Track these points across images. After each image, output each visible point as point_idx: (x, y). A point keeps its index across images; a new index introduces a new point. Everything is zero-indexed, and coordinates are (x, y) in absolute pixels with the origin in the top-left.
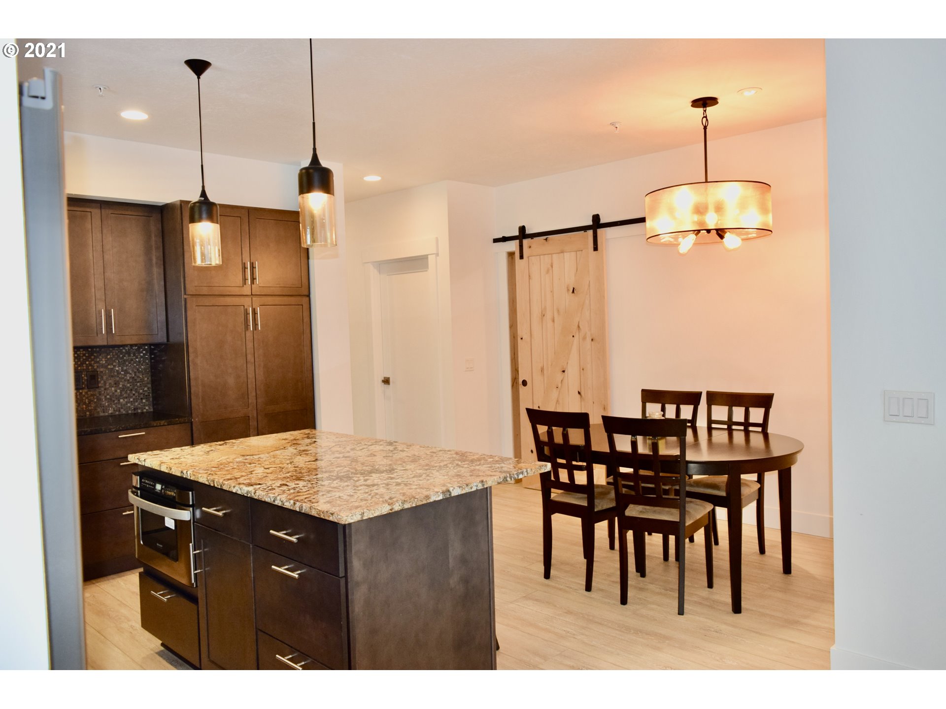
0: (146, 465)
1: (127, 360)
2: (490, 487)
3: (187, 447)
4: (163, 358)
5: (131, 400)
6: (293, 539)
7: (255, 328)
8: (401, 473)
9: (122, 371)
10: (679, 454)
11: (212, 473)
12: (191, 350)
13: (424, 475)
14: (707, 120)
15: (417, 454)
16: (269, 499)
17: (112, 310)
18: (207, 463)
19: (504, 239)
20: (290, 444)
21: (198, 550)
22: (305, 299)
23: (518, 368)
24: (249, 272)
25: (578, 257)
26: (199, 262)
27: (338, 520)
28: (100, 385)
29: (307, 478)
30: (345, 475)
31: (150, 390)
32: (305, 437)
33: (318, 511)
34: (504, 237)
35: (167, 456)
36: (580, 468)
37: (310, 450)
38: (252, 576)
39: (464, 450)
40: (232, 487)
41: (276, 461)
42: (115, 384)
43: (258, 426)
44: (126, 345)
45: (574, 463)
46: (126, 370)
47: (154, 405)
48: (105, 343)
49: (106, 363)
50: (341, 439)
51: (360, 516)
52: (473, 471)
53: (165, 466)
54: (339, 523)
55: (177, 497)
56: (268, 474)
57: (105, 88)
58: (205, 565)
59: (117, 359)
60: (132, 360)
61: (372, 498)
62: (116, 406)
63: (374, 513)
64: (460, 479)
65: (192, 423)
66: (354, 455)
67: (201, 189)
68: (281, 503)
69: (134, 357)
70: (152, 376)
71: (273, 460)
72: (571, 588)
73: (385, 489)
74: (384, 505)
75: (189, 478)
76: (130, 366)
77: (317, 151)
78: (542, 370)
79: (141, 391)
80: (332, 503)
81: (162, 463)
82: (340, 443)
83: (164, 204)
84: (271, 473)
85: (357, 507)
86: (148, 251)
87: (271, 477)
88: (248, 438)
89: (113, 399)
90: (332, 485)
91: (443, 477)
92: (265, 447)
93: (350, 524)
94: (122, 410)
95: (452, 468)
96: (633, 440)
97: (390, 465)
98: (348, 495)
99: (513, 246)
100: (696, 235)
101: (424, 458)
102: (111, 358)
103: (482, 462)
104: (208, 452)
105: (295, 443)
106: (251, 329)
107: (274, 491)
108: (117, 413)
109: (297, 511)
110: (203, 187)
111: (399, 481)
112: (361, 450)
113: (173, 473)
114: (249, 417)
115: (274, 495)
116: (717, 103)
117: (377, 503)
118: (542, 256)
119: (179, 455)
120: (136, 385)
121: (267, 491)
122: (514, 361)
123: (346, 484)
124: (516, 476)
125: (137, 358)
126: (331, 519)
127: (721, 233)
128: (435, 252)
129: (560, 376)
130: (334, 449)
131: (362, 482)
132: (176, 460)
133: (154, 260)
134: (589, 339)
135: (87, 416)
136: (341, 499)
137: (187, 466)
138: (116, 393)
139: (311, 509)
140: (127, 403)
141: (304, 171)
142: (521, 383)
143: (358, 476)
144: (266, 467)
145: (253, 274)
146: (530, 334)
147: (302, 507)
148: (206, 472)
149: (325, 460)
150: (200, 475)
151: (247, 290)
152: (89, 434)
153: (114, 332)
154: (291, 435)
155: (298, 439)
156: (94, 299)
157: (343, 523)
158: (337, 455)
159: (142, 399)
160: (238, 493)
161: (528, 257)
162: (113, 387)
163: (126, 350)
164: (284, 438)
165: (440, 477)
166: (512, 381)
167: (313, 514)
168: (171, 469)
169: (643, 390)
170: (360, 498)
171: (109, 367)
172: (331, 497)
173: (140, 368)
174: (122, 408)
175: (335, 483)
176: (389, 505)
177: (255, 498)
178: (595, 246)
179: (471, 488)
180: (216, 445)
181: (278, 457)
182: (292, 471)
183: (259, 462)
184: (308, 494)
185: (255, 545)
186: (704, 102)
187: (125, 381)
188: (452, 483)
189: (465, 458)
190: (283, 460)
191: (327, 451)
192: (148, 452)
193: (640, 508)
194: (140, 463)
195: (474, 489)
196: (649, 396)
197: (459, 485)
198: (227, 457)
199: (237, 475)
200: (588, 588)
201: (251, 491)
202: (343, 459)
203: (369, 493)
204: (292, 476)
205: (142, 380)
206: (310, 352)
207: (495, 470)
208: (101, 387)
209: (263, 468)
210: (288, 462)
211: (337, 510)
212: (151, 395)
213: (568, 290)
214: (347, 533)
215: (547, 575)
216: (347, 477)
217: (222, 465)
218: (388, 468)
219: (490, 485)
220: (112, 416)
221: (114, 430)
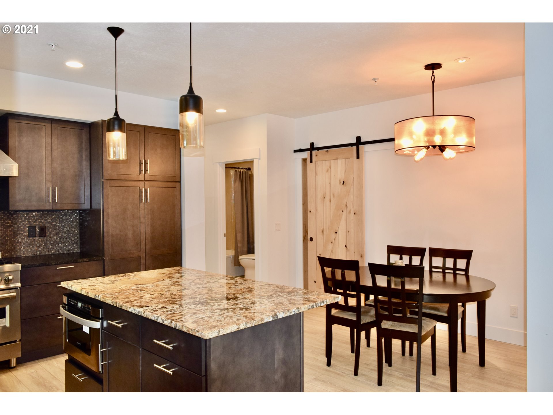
0: (72, 290)
1: (65, 220)
2: (303, 312)
3: (99, 278)
4: (88, 219)
5: (66, 244)
6: (170, 347)
7: (146, 201)
8: (242, 300)
9: (61, 226)
10: (418, 289)
11: (115, 297)
12: (105, 214)
13: (258, 302)
14: (434, 78)
15: (251, 286)
16: (154, 318)
17: (56, 187)
18: (112, 290)
19: (301, 150)
20: (167, 277)
21: (104, 349)
22: (178, 184)
23: (308, 230)
24: (143, 165)
25: (347, 162)
26: (112, 157)
27: (202, 336)
28: (47, 235)
29: (179, 303)
30: (205, 301)
31: (79, 238)
32: (177, 273)
33: (187, 328)
34: (300, 149)
35: (86, 284)
36: (352, 296)
37: (180, 282)
38: (140, 370)
39: (282, 284)
40: (129, 308)
41: (158, 289)
42: (57, 234)
43: (146, 263)
44: (65, 210)
45: (348, 292)
46: (64, 226)
47: (80, 248)
48: (51, 209)
49: (51, 221)
50: (200, 275)
51: (217, 333)
52: (291, 300)
53: (85, 290)
54: (202, 338)
55: (91, 313)
56: (153, 298)
57: (55, 45)
58: (108, 359)
59: (58, 218)
60: (68, 219)
61: (225, 319)
62: (57, 248)
63: (227, 331)
64: (282, 306)
65: (104, 260)
66: (210, 286)
67: (115, 110)
68: (162, 321)
69: (69, 218)
70: (80, 230)
71: (156, 288)
72: (344, 373)
73: (233, 313)
74: (233, 325)
75: (100, 300)
76: (67, 223)
77: (192, 85)
78: (323, 231)
79: (73, 239)
80: (197, 323)
81: (83, 288)
82: (200, 277)
83: (91, 122)
84: (155, 298)
85: (215, 327)
86: (80, 151)
87: (155, 301)
88: (140, 272)
89: (55, 244)
90: (196, 309)
91: (271, 304)
92: (151, 279)
93: (210, 339)
94: (60, 251)
95: (276, 298)
96: (388, 279)
97: (234, 294)
98: (208, 317)
99: (306, 155)
100: (427, 149)
101: (256, 289)
102: (54, 218)
103: (295, 293)
104: (114, 281)
105: (170, 276)
106: (144, 202)
107: (157, 312)
108: (57, 253)
109: (173, 328)
110: (116, 109)
111: (242, 306)
112: (214, 282)
113: (90, 296)
114: (140, 257)
115: (157, 315)
116: (441, 67)
117: (228, 324)
118: (324, 162)
119: (94, 283)
120: (70, 235)
121: (152, 312)
122: (305, 225)
123: (206, 308)
124: (319, 304)
125: (71, 218)
126: (197, 335)
127: (442, 148)
128: (258, 157)
129: (334, 235)
130: (196, 281)
131: (216, 307)
132: (92, 287)
133: (84, 157)
134: (352, 213)
135: (38, 254)
136: (203, 319)
137: (99, 292)
138: (57, 240)
139: (183, 327)
140: (64, 246)
141: (183, 98)
142: (309, 239)
143: (214, 302)
144: (152, 293)
145: (146, 167)
146: (315, 209)
147: (176, 325)
148: (111, 296)
149: (191, 289)
150: (107, 298)
151: (142, 177)
152: (38, 266)
153: (56, 202)
154: (168, 270)
155: (172, 274)
156: (45, 180)
157: (206, 338)
158: (199, 286)
159: (73, 244)
160: (132, 312)
161: (315, 162)
162: (55, 236)
163: (64, 213)
164: (163, 272)
165: (269, 304)
166: (303, 238)
167: (184, 331)
168: (88, 293)
169: (388, 246)
170: (216, 319)
171: (53, 223)
172: (196, 318)
173: (73, 224)
174: (60, 250)
175: (199, 307)
176: (237, 325)
177: (144, 316)
178: (358, 156)
179: (291, 313)
180: (119, 276)
181: (160, 286)
182: (169, 297)
183: (147, 290)
184: (180, 315)
185: (143, 349)
186: (433, 67)
187: (63, 232)
188: (278, 309)
189: (283, 290)
190: (163, 289)
191: (191, 283)
192: (74, 281)
193: (391, 323)
194: (68, 288)
195: (293, 313)
196: (392, 250)
197: (282, 311)
198: (125, 285)
199: (132, 299)
200: (356, 373)
201: (141, 312)
202: (202, 289)
203: (222, 315)
204: (169, 301)
205: (74, 232)
206: (179, 217)
207: (305, 300)
208: (48, 236)
209: (149, 294)
210: (166, 290)
211: (201, 328)
212: (79, 241)
213: (340, 182)
214: (208, 346)
215: (329, 364)
216: (206, 303)
217: (122, 291)
218: (233, 296)
219: (303, 311)
220: (53, 254)
221: (54, 264)
